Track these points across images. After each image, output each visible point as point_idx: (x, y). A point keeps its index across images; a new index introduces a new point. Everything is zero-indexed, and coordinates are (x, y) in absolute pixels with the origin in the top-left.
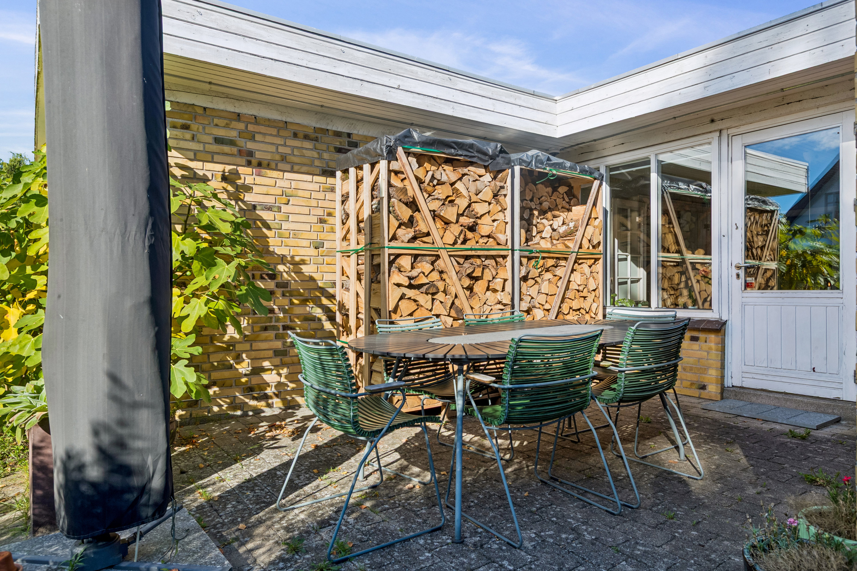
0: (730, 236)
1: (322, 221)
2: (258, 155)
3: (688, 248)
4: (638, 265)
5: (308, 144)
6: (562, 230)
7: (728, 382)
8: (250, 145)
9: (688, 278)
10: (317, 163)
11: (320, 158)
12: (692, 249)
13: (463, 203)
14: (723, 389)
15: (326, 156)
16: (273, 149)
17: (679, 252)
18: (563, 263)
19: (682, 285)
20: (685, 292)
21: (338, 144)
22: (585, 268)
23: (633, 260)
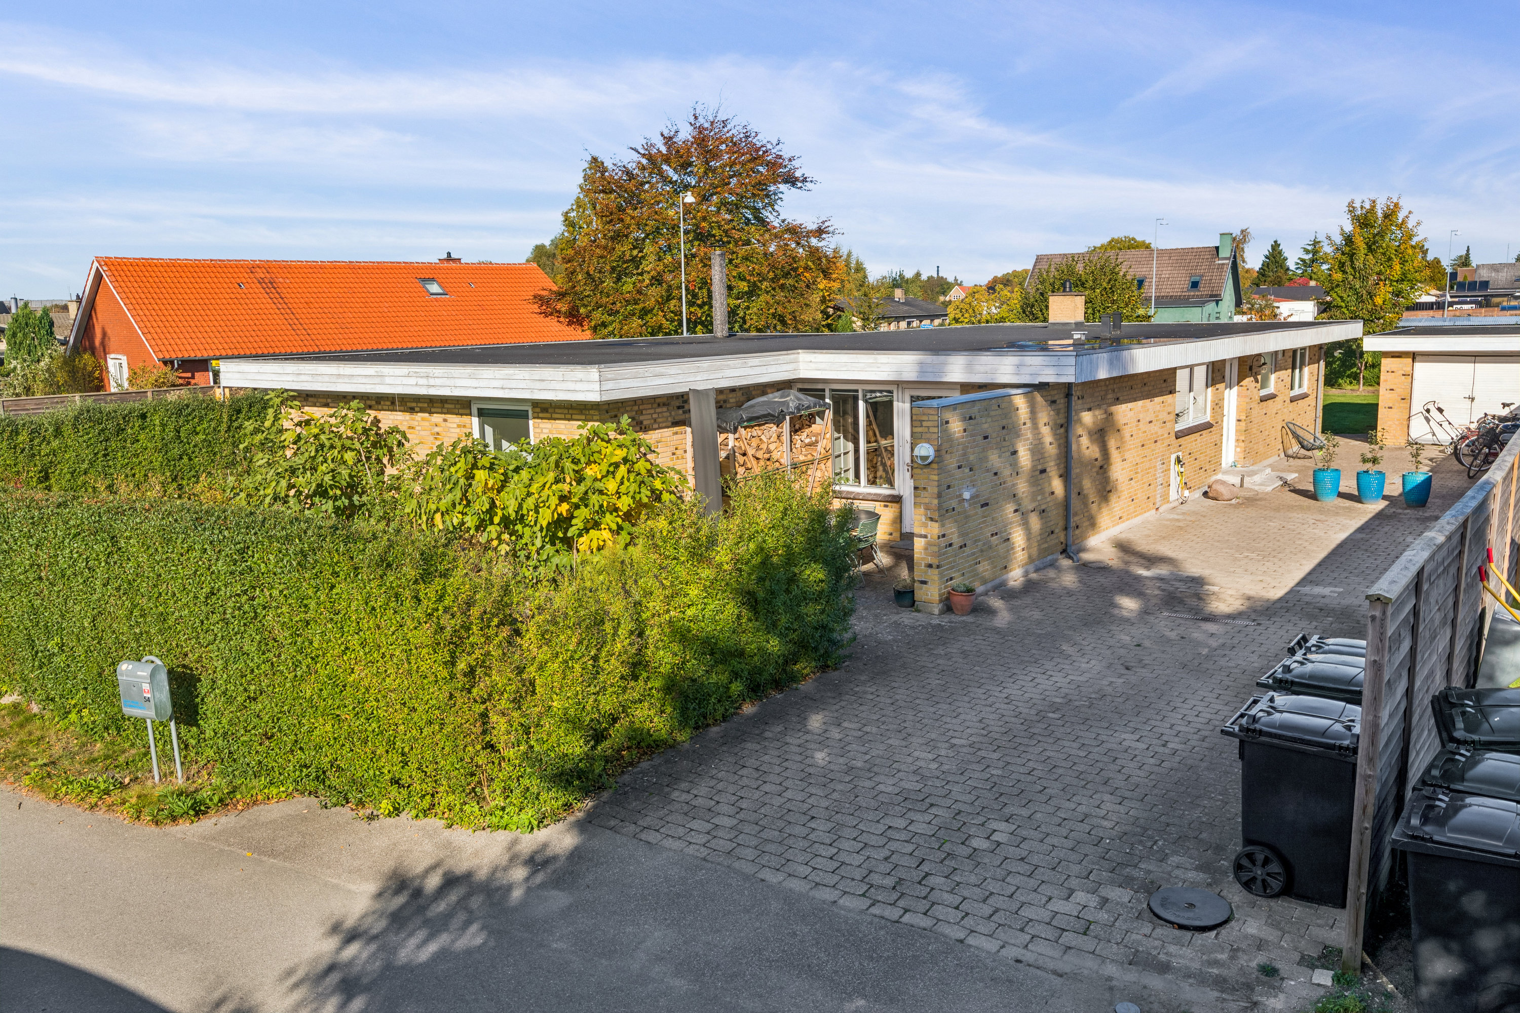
0: (904, 446)
1: (674, 454)
2: (645, 423)
3: (882, 437)
4: (847, 440)
5: (665, 409)
6: (807, 441)
7: (904, 531)
8: (641, 418)
9: (882, 458)
10: (670, 419)
11: (671, 415)
12: (885, 437)
13: (764, 446)
14: (901, 534)
15: (673, 413)
16: (649, 417)
17: (876, 441)
18: (811, 466)
19: (879, 464)
20: (881, 468)
21: (678, 404)
22: (822, 466)
23: (845, 437)
